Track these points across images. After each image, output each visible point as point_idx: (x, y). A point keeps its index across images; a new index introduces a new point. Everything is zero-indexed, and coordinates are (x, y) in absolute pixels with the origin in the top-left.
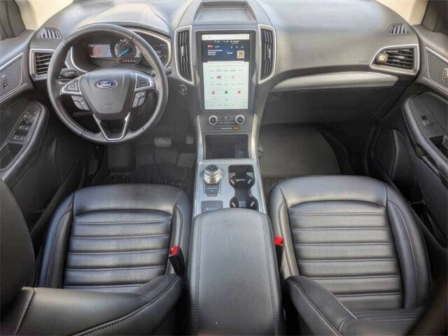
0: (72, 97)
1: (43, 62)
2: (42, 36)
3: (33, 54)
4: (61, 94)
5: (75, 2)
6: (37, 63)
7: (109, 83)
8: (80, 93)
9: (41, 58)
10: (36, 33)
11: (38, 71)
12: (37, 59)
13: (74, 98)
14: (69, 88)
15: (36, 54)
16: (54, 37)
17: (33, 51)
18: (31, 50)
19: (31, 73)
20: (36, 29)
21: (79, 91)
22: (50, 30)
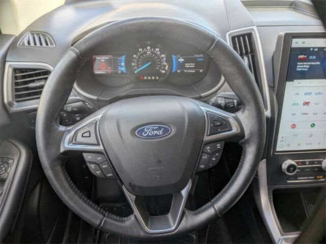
0: (85, 155)
1: (26, 83)
2: (26, 44)
3: (11, 71)
4: (62, 150)
5: (68, 3)
6: (17, 84)
7: (159, 129)
8: (101, 148)
9: (24, 77)
10: (17, 39)
11: (17, 96)
12: (16, 78)
13: (88, 157)
14: (79, 138)
15: (16, 70)
16: (44, 44)
17: (10, 66)
18: (7, 64)
19: (6, 101)
20: (17, 34)
21: (98, 144)
22: (38, 34)
